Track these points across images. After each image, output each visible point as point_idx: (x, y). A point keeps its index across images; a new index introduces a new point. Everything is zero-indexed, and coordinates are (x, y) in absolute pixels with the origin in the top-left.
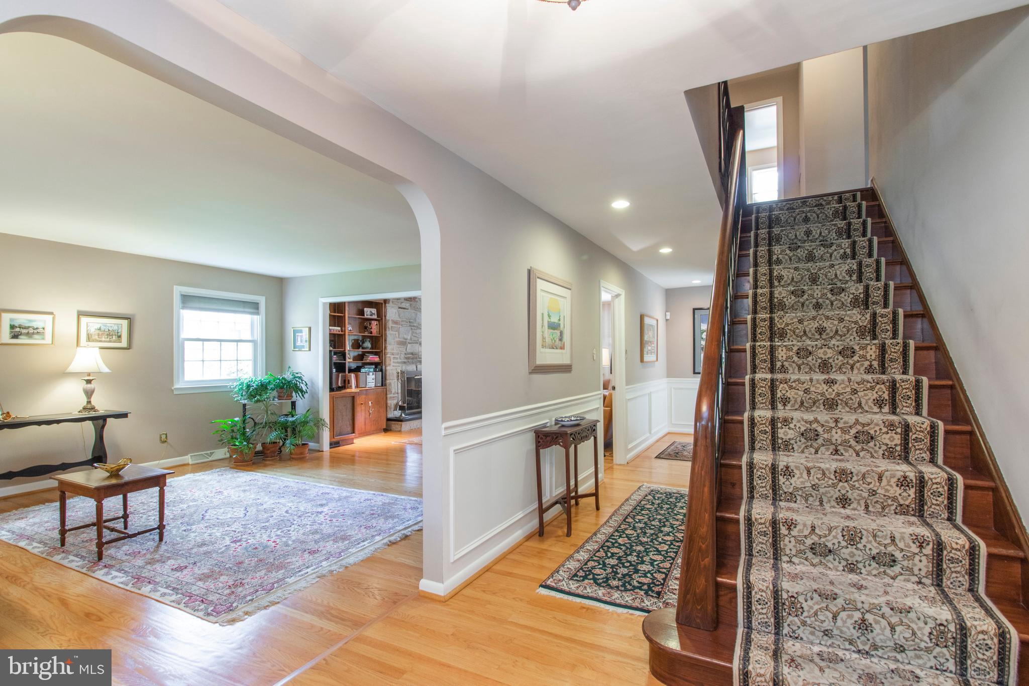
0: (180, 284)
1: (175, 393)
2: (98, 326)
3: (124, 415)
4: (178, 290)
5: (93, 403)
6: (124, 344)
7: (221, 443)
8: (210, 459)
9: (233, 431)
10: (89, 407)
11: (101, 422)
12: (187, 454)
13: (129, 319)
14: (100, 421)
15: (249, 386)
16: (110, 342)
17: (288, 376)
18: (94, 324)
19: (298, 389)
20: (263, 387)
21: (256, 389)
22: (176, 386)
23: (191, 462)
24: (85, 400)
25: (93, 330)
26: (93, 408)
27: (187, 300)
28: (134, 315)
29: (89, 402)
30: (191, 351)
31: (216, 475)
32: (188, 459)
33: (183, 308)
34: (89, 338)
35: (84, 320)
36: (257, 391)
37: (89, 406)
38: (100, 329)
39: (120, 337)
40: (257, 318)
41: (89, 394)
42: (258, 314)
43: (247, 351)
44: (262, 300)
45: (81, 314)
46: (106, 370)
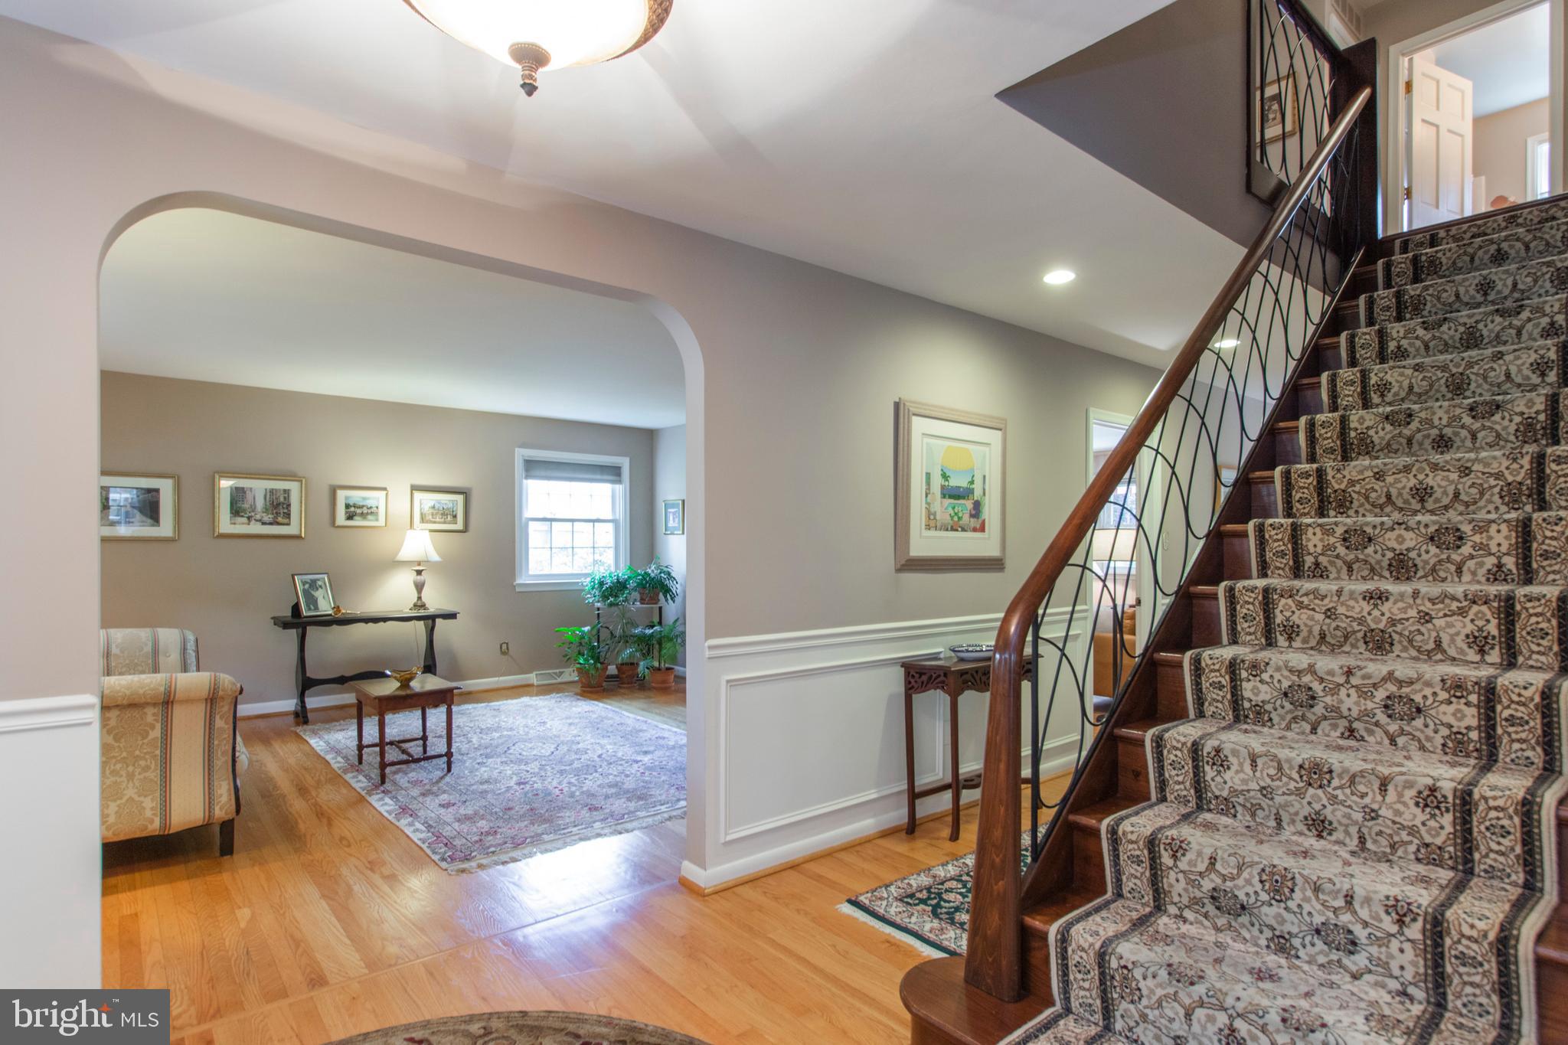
0: (523, 446)
1: (518, 590)
2: (431, 504)
3: (452, 616)
4: (521, 454)
5: (424, 599)
6: (460, 526)
7: (567, 660)
8: (559, 680)
9: (581, 644)
10: (420, 605)
11: (430, 622)
12: (531, 672)
13: (465, 493)
14: (431, 619)
15: (601, 583)
16: (445, 523)
17: (652, 570)
18: (426, 500)
19: (667, 590)
20: (620, 586)
21: (610, 587)
22: (519, 581)
23: (535, 683)
24: (415, 595)
25: (426, 508)
26: (423, 606)
27: (533, 467)
28: (470, 489)
29: (419, 598)
30: (536, 535)
31: (553, 701)
32: (532, 678)
33: (527, 477)
34: (423, 520)
35: (418, 495)
36: (613, 590)
37: (419, 603)
38: (434, 507)
39: (455, 516)
40: (619, 488)
41: (419, 587)
42: (620, 482)
43: (606, 535)
44: (625, 463)
45: (415, 488)
46: (435, 557)
